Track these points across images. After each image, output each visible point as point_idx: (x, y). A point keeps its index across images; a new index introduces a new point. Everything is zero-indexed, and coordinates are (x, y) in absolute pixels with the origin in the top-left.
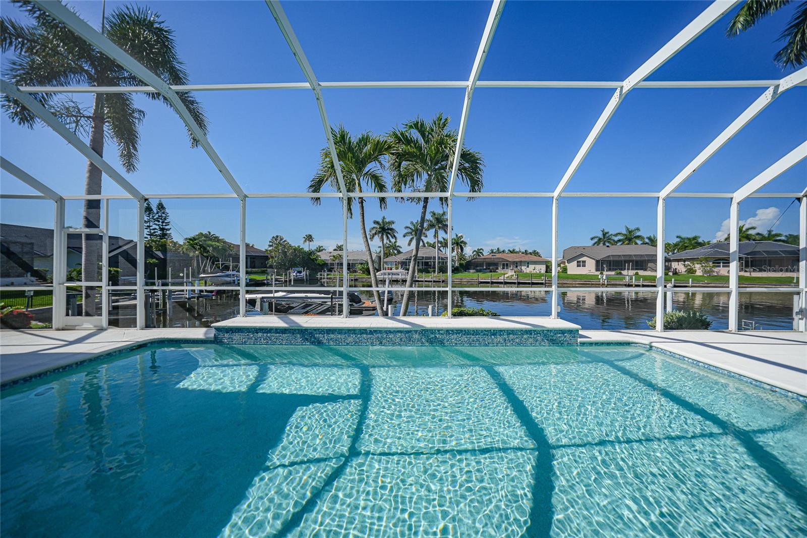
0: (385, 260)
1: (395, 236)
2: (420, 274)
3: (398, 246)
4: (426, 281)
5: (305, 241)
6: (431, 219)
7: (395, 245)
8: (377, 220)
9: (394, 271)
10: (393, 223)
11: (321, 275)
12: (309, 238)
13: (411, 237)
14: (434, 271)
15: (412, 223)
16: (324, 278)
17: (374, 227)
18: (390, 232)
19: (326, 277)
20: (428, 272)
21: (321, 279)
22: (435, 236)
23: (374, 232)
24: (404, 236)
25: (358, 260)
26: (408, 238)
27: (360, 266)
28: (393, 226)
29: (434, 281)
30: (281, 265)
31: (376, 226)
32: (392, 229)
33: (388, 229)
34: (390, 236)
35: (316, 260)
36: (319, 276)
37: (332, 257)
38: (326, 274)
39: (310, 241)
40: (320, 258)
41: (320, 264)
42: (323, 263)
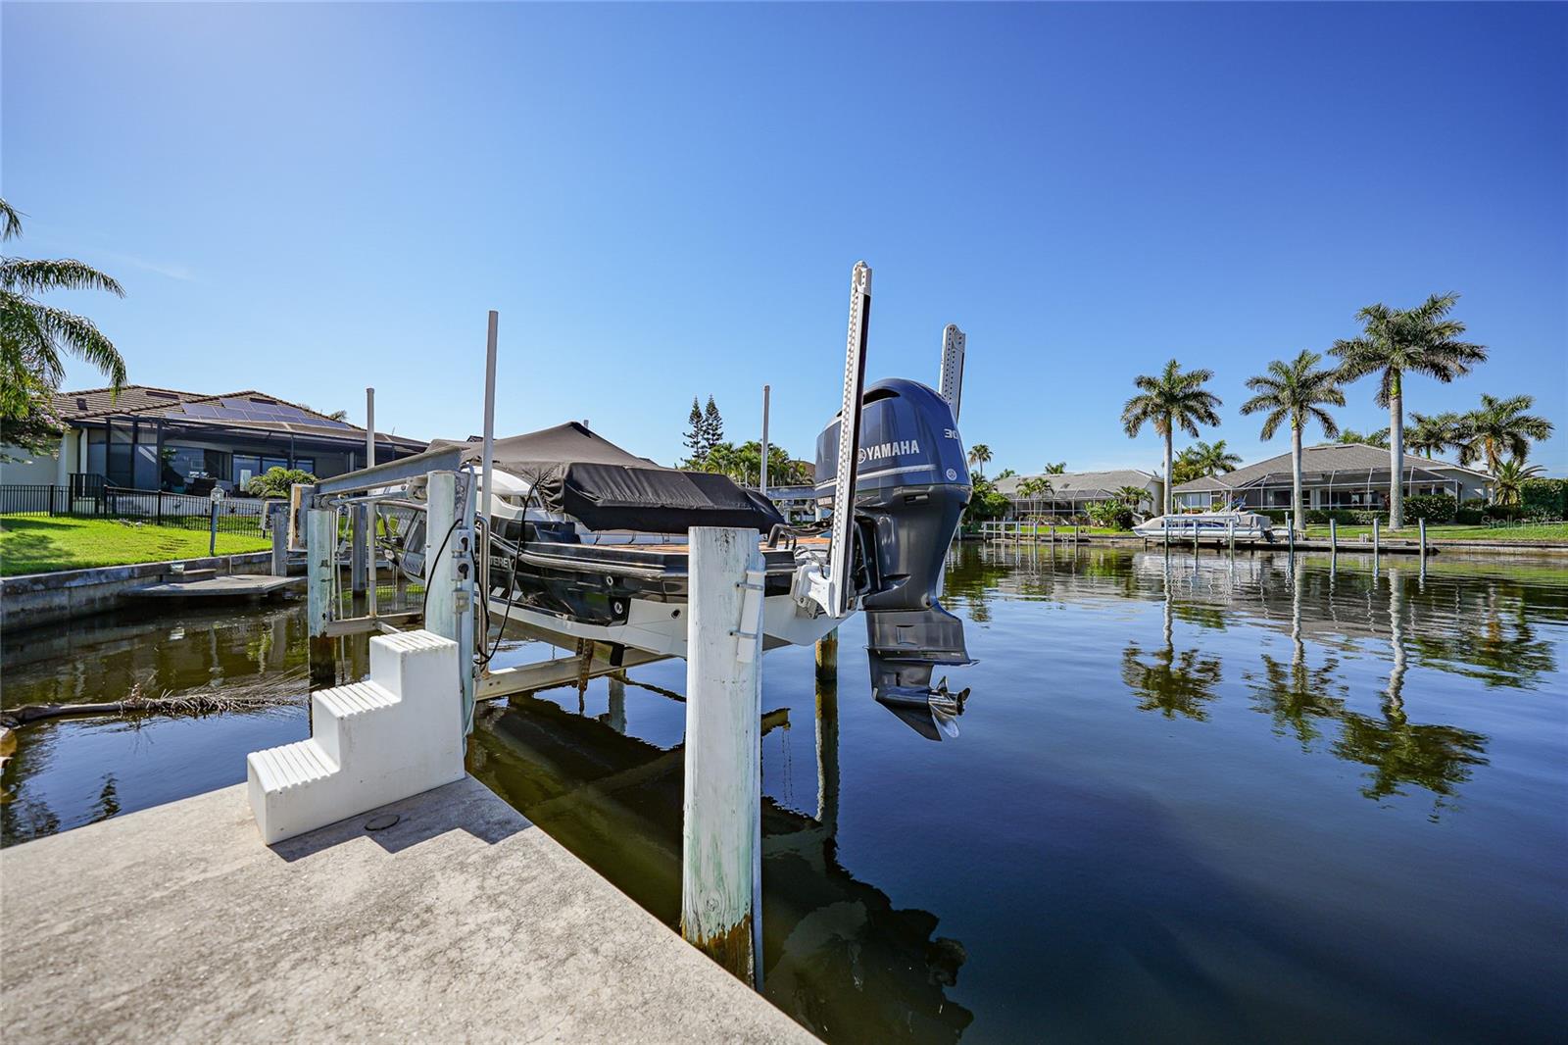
0: (1177, 489)
1: (1210, 416)
2: (1311, 527)
3: (1227, 458)
4: (1340, 550)
5: (973, 460)
6: (1365, 337)
7: (1218, 456)
8: (1147, 375)
9: (1208, 515)
10: (1206, 378)
11: (990, 527)
12: (984, 453)
13: (1275, 409)
14: (1384, 519)
15: (1277, 367)
16: (999, 536)
17: (1139, 399)
18: (1191, 403)
19: (1003, 532)
20: (1353, 522)
21: (990, 536)
22: (1385, 396)
23: (1138, 410)
24: (1247, 410)
25: (1092, 492)
26: (1262, 416)
27: (1097, 507)
28: (1203, 387)
29: (1382, 551)
31: (1143, 391)
32: (1198, 396)
33: (1187, 397)
34: (1193, 418)
35: (985, 496)
36: (985, 531)
37: (1023, 488)
38: (1002, 524)
39: (985, 459)
40: (996, 490)
41: (993, 504)
42: (999, 500)
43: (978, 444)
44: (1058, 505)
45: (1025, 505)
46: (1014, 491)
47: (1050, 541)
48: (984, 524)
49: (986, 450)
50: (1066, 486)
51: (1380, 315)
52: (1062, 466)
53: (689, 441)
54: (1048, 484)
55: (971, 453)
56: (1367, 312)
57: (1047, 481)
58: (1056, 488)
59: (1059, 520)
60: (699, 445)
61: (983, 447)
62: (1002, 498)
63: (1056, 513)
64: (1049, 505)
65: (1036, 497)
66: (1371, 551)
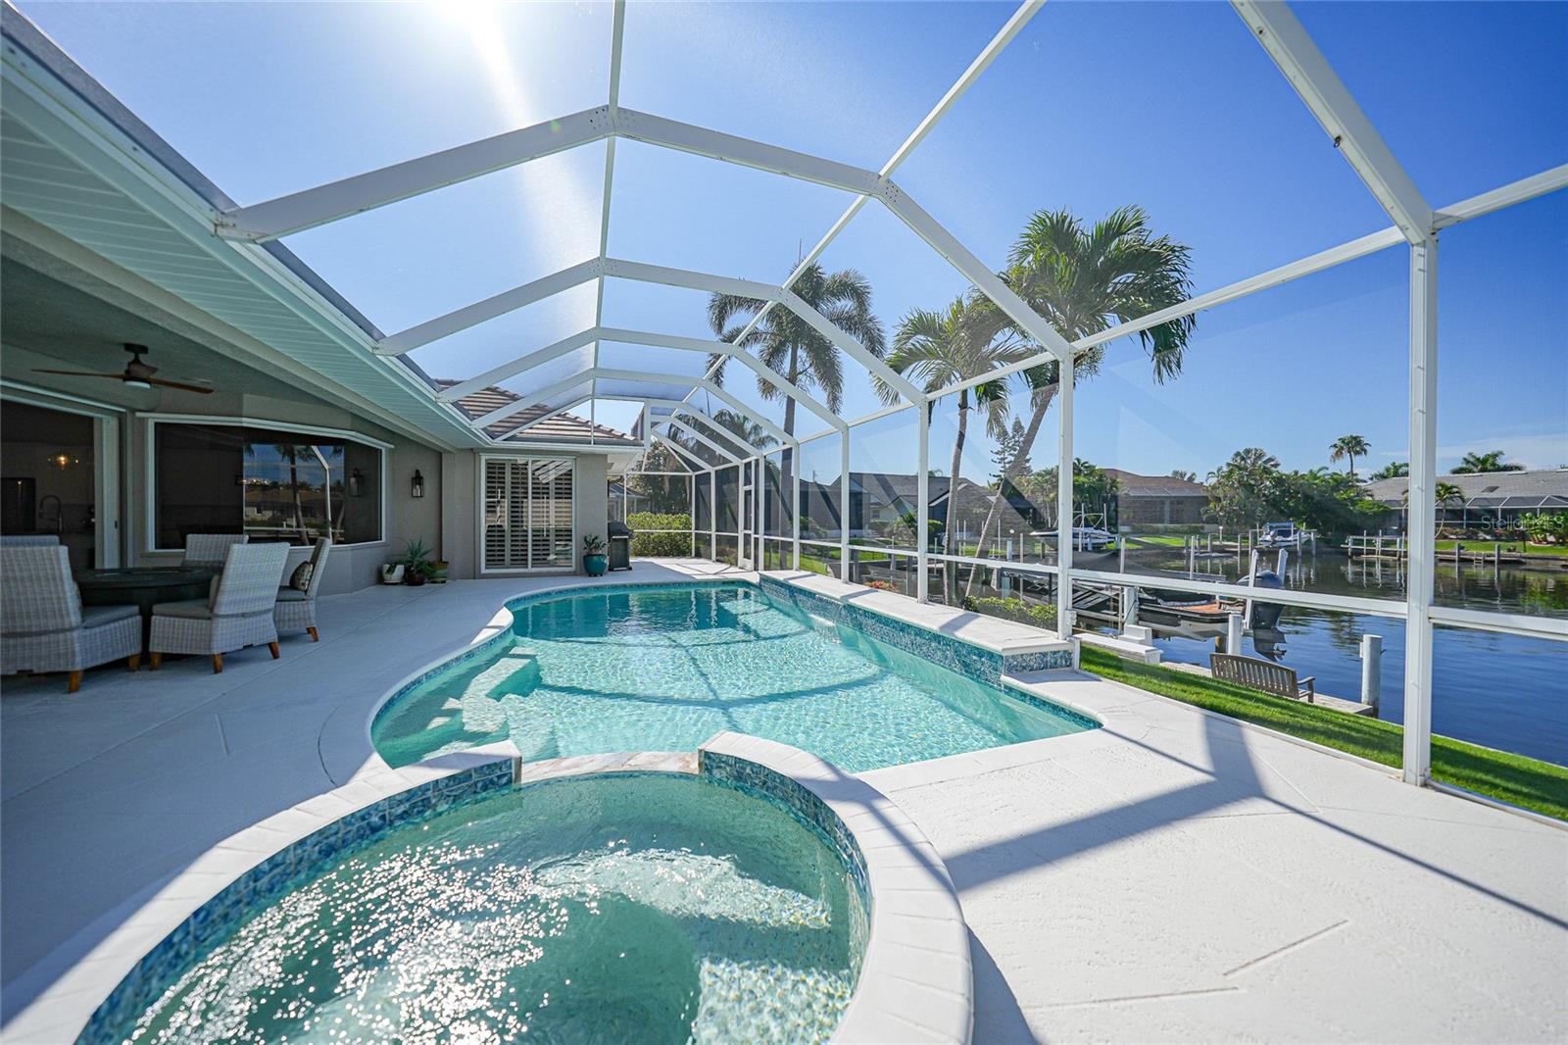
5: (1339, 454)
11: (1358, 542)
12: (1354, 446)
16: (1371, 552)
19: (1378, 548)
21: (1359, 552)
25: (1538, 499)
27: (1542, 520)
30: (1239, 516)
35: (1354, 503)
36: (1350, 546)
38: (1378, 540)
39: (1357, 453)
40: (1371, 496)
41: (1365, 514)
42: (1375, 509)
43: (1346, 435)
44: (1472, 515)
47: (1454, 561)
48: (1350, 539)
49: (1359, 442)
50: (1492, 490)
53: (996, 457)
54: (1455, 490)
55: (1335, 446)
57: (1452, 487)
58: (1472, 494)
59: (1476, 534)
60: (1006, 461)
61: (1355, 438)
62: (1379, 507)
64: (1456, 514)
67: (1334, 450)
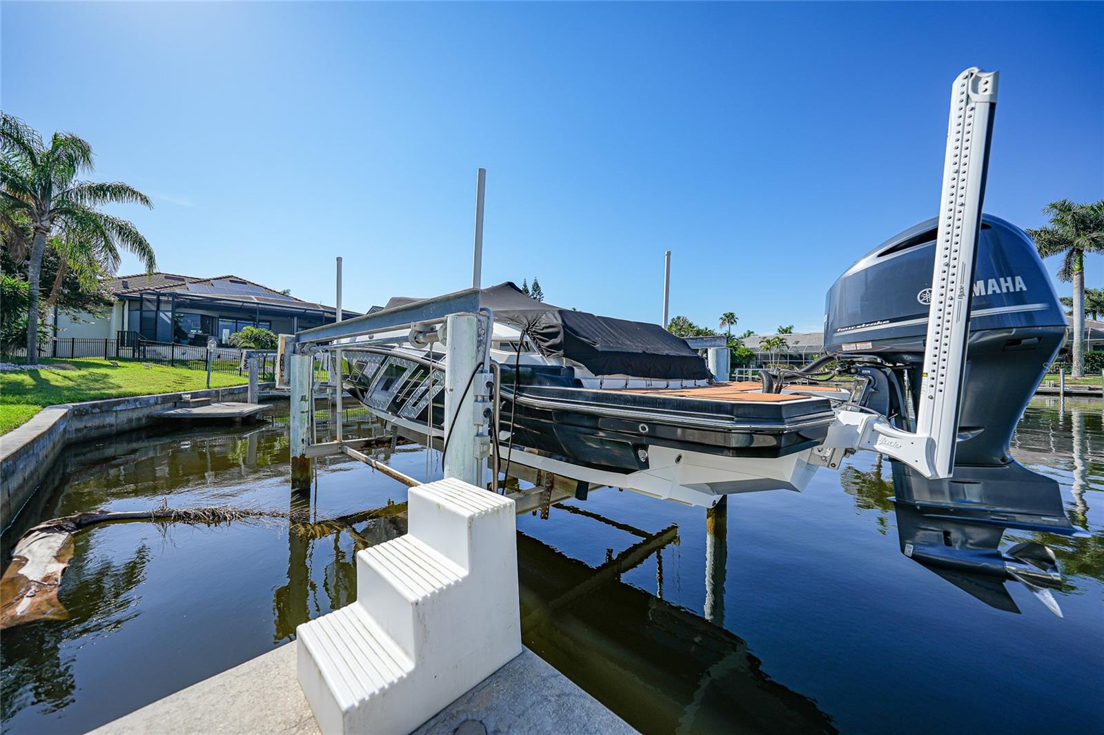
5: (723, 323)
6: (1050, 227)
11: (741, 373)
12: (730, 318)
14: (1068, 369)
19: (750, 376)
22: (1067, 272)
29: (1067, 394)
35: (736, 350)
36: (737, 375)
37: (766, 344)
38: (750, 371)
39: (732, 323)
40: (743, 345)
41: (741, 356)
42: (746, 353)
43: (727, 312)
44: (791, 357)
45: (766, 357)
46: (758, 346)
48: (737, 370)
49: (733, 317)
50: (797, 343)
51: (1065, 208)
52: (791, 328)
54: (784, 341)
56: (1054, 206)
57: (783, 339)
58: (790, 344)
61: (731, 314)
62: (748, 351)
63: (790, 363)
64: (784, 356)
65: (774, 350)
66: (1058, 394)
67: (721, 321)
